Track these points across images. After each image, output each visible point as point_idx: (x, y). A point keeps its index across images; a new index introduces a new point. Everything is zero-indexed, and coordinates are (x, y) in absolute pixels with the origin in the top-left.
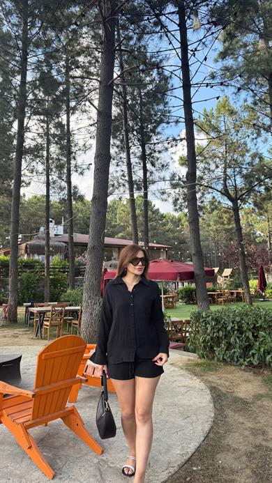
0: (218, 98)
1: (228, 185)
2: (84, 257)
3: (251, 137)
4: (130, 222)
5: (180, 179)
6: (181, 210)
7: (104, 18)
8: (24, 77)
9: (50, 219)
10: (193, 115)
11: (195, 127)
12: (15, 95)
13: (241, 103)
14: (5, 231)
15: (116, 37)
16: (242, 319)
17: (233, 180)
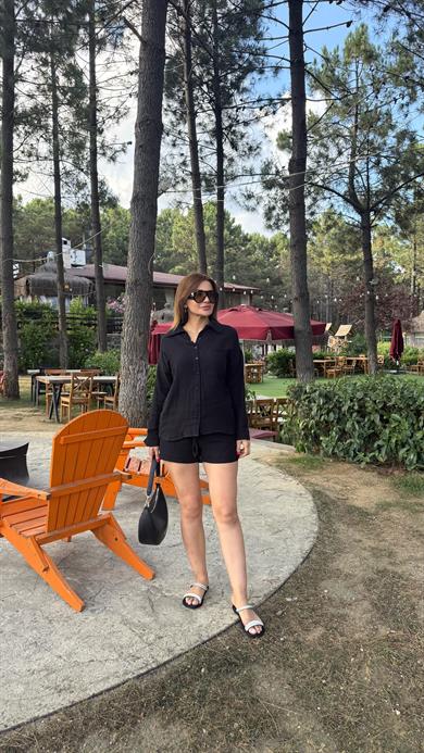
0: (349, 24)
1: (356, 184)
2: (121, 301)
3: (400, 101)
4: (195, 248)
5: (278, 172)
6: (277, 228)
9: (64, 239)
10: (305, 55)
11: (307, 78)
16: (366, 395)
17: (364, 178)
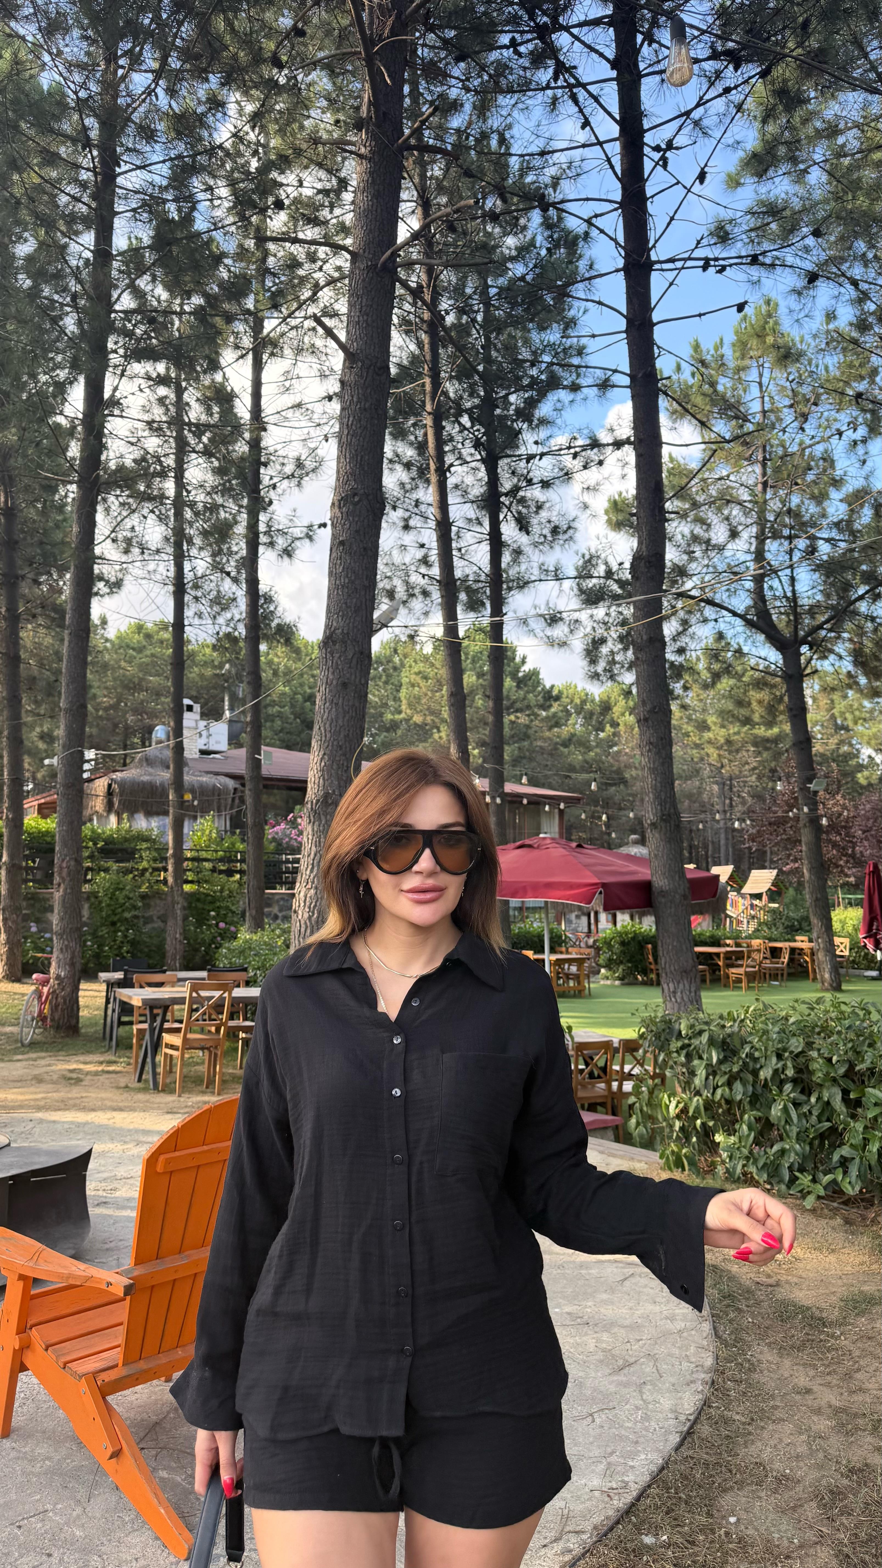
0: (741, 307)
1: (768, 594)
2: (294, 824)
3: (849, 435)
4: (445, 714)
5: (609, 574)
6: (612, 678)
7: (368, 42)
8: (105, 234)
9: (187, 701)
10: (659, 364)
11: (663, 403)
12: (74, 297)
13: (817, 323)
14: (42, 737)
15: (407, 101)
16: (809, 1045)
17: (785, 580)
